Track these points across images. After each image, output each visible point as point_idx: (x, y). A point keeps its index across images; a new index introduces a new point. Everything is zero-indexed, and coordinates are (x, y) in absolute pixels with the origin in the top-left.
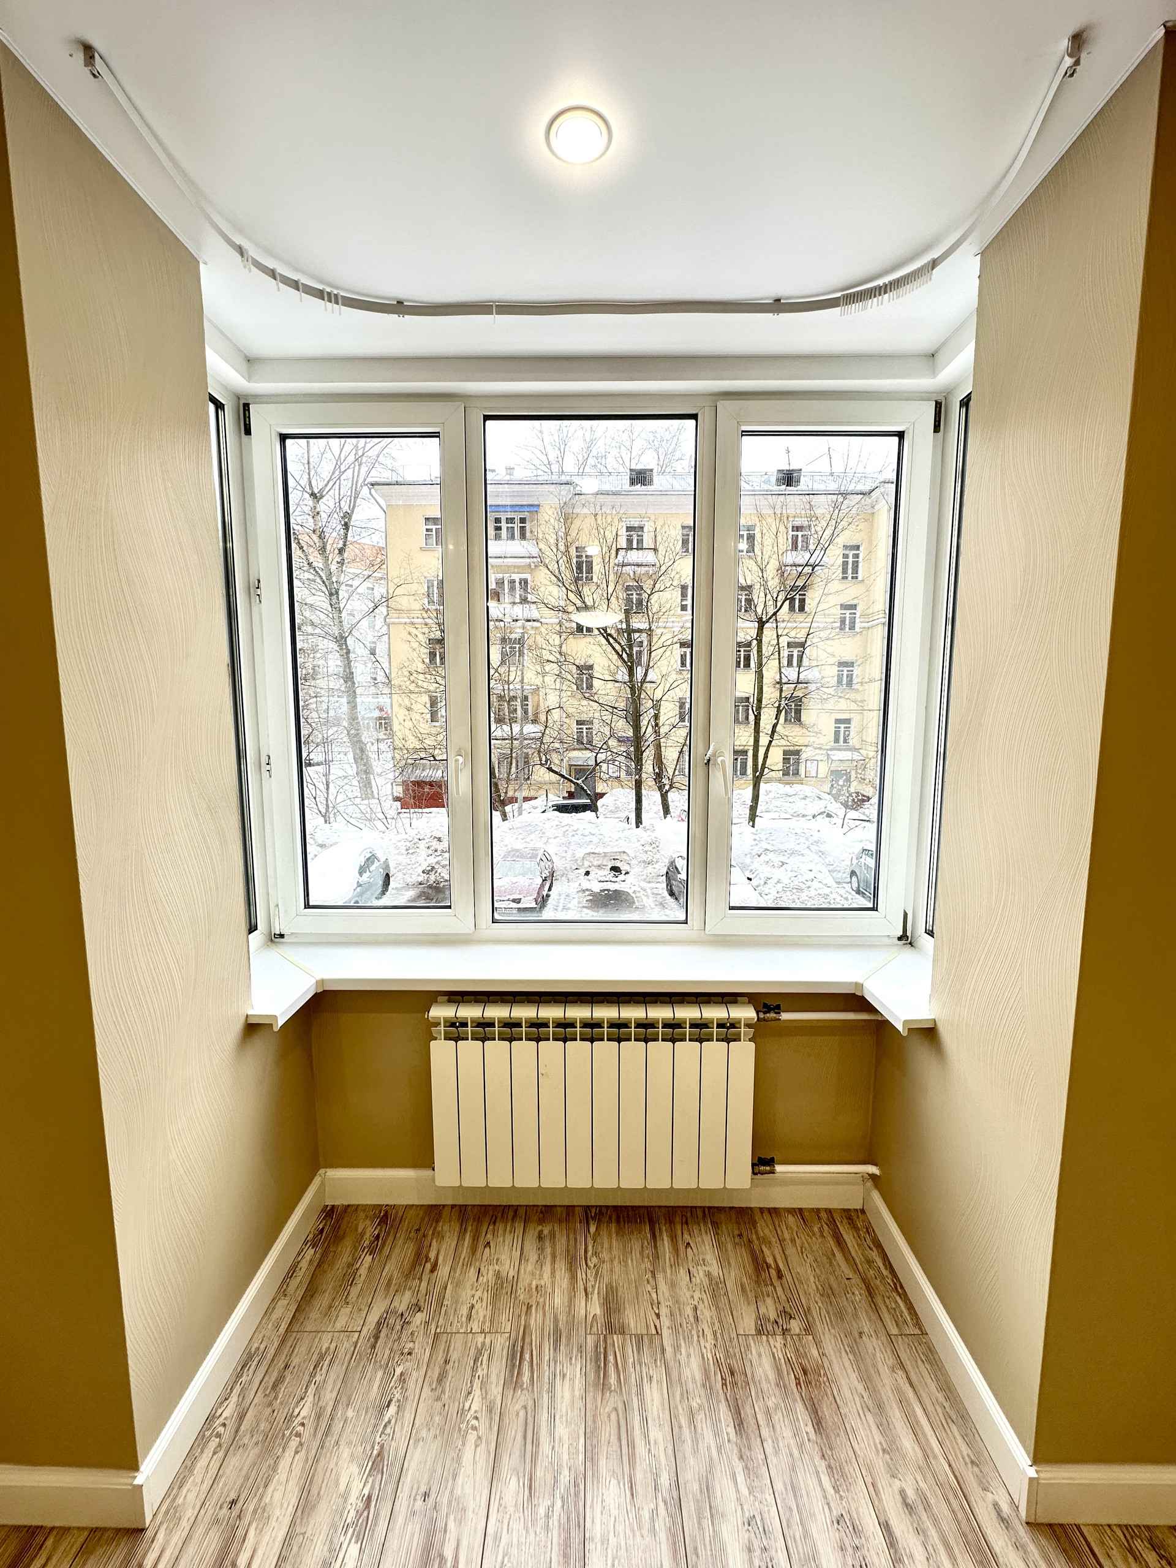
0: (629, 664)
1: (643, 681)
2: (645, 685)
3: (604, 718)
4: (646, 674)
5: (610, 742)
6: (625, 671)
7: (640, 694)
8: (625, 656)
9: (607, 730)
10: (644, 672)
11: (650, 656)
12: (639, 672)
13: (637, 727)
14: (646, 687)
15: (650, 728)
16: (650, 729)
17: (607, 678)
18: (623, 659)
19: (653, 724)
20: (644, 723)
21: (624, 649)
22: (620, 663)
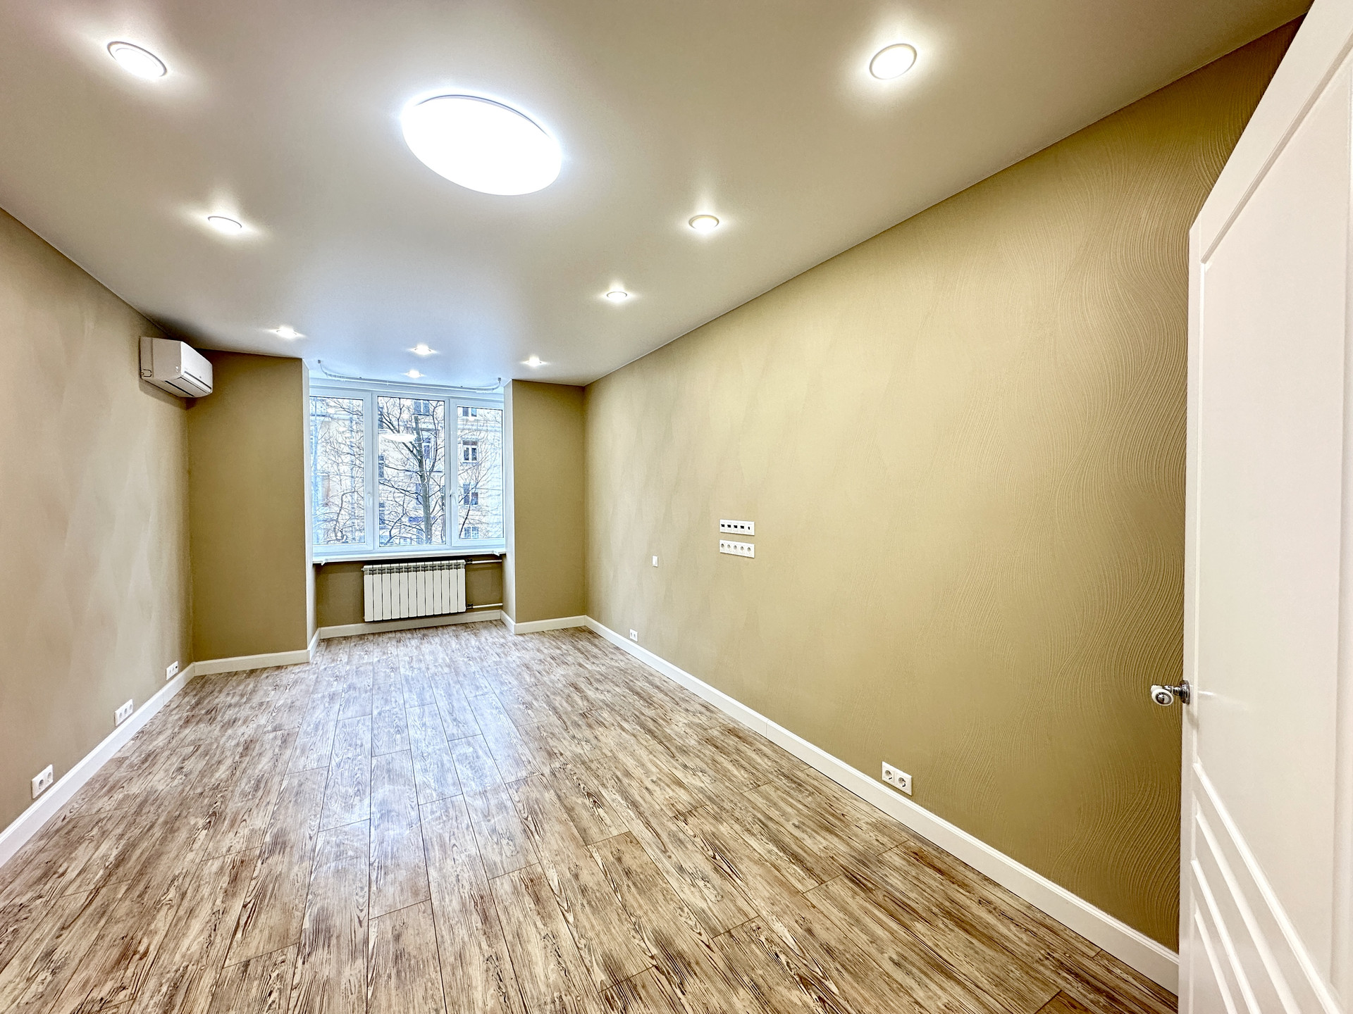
0: (419, 458)
1: (431, 471)
2: (433, 474)
3: (397, 500)
4: (433, 466)
5: (403, 519)
6: (415, 462)
7: (429, 481)
8: (415, 451)
9: (400, 510)
10: (432, 464)
11: (436, 453)
12: (428, 464)
13: (427, 507)
14: (434, 476)
15: (438, 506)
16: (438, 508)
17: (400, 468)
18: (414, 454)
19: (441, 504)
20: (432, 504)
21: (414, 447)
22: (410, 455)
